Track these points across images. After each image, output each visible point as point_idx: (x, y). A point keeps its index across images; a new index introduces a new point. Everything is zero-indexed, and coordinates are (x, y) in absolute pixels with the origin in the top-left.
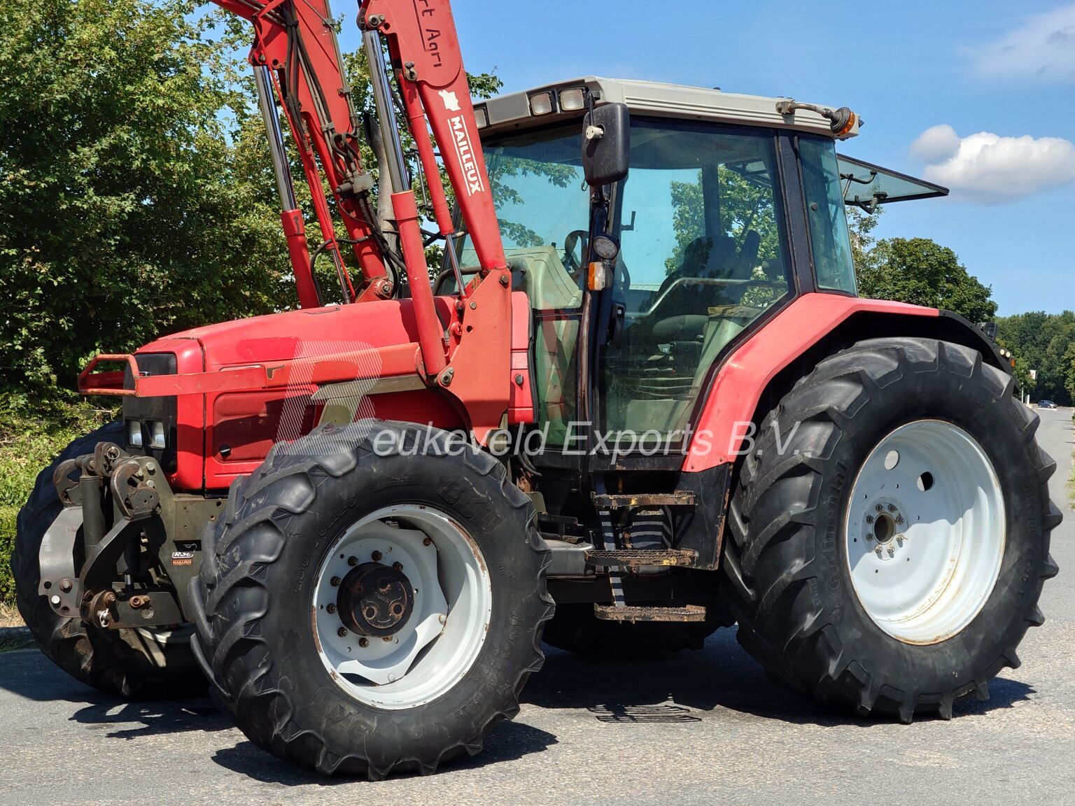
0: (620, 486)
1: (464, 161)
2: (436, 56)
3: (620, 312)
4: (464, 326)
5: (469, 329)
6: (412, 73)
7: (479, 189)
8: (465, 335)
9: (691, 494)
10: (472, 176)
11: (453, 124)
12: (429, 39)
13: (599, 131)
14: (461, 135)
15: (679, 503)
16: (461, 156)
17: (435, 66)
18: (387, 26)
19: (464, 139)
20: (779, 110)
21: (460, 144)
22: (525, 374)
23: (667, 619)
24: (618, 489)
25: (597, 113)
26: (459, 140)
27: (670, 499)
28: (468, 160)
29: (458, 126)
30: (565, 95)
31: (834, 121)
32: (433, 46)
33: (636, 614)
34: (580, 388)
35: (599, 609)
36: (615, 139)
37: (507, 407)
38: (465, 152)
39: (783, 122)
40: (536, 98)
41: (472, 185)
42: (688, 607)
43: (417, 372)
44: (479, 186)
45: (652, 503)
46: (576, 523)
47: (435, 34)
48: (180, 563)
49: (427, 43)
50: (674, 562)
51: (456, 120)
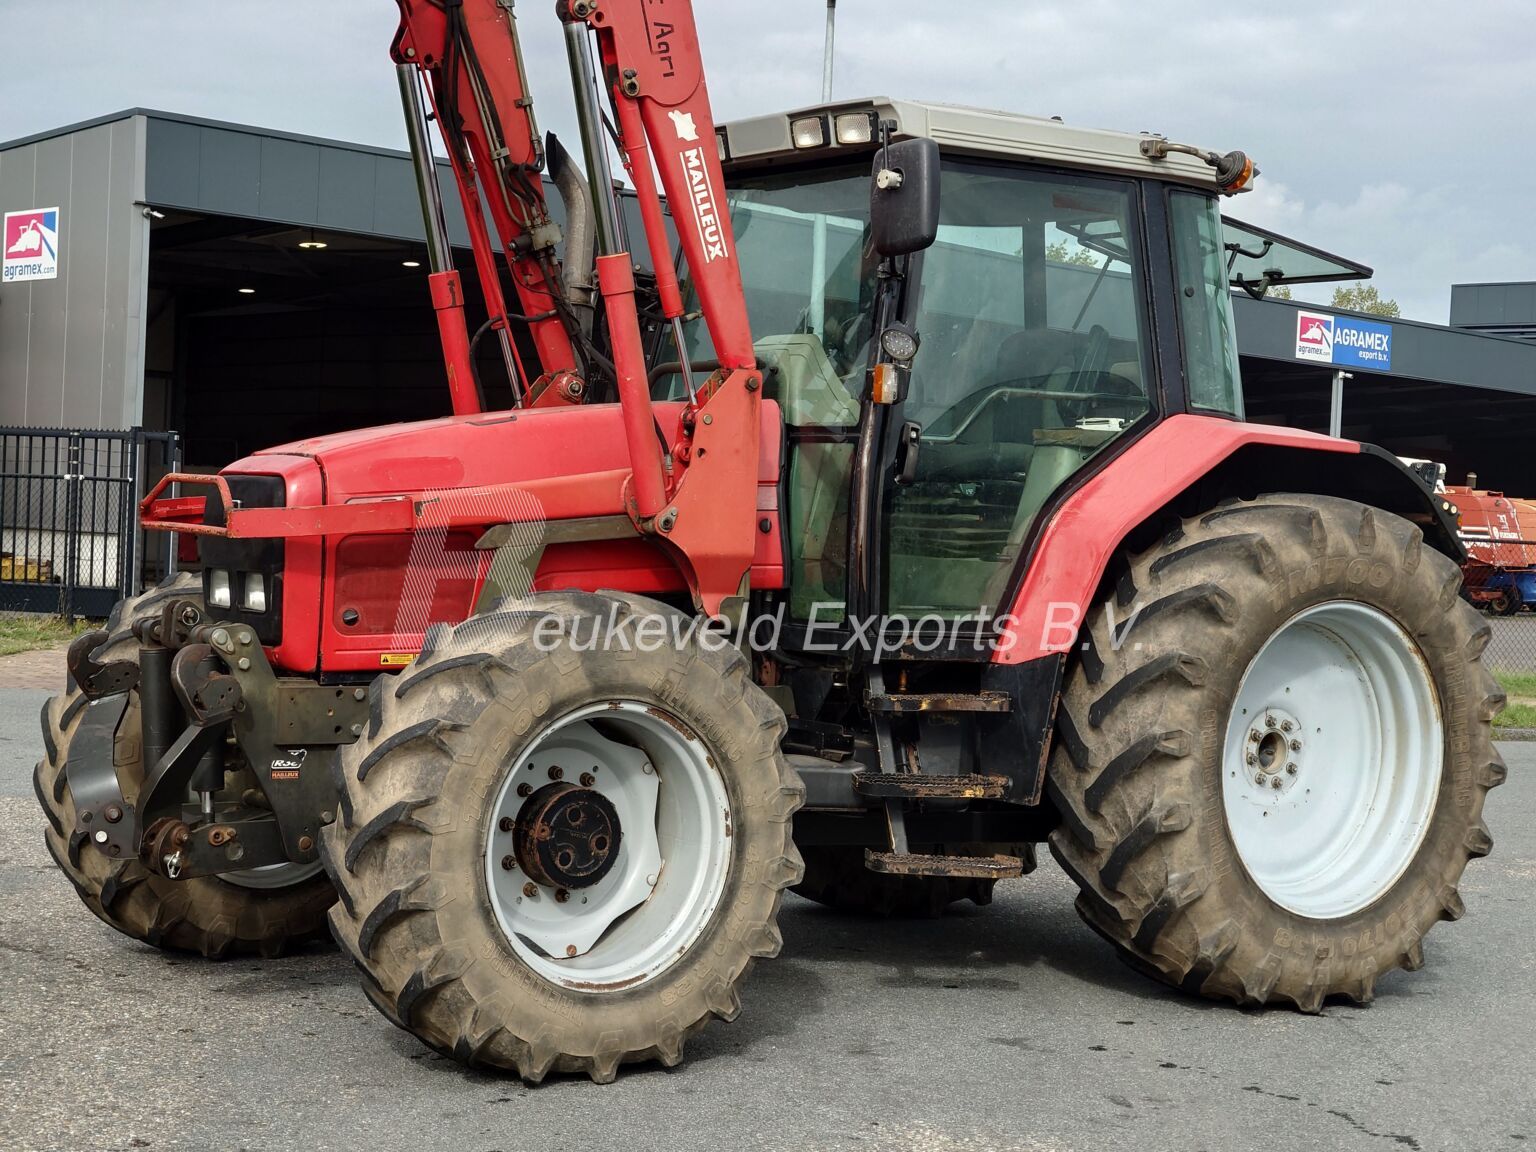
0: (903, 681)
1: (702, 213)
2: (667, 62)
3: (914, 435)
4: (695, 448)
5: (702, 451)
6: (633, 86)
7: (720, 254)
8: (695, 460)
9: (1005, 696)
10: (711, 234)
11: (687, 160)
12: (658, 37)
13: (894, 177)
14: (697, 176)
15: (988, 709)
16: (697, 205)
17: (665, 75)
18: (599, 17)
19: (702, 181)
20: (1145, 151)
21: (696, 189)
22: (774, 518)
23: (969, 874)
24: (900, 685)
25: (894, 151)
26: (695, 182)
27: (977, 703)
28: (707, 212)
29: (695, 163)
30: (844, 120)
31: (1222, 170)
32: (664, 47)
33: (925, 865)
34: (854, 542)
35: (872, 857)
36: (918, 190)
37: (748, 564)
38: (704, 201)
39: (1150, 169)
40: (799, 124)
41: (711, 248)
42: (998, 857)
43: (626, 513)
44: (722, 249)
45: (950, 708)
46: (842, 732)
47: (666, 30)
48: (281, 776)
49: (655, 42)
50: (979, 793)
51: (692, 154)
